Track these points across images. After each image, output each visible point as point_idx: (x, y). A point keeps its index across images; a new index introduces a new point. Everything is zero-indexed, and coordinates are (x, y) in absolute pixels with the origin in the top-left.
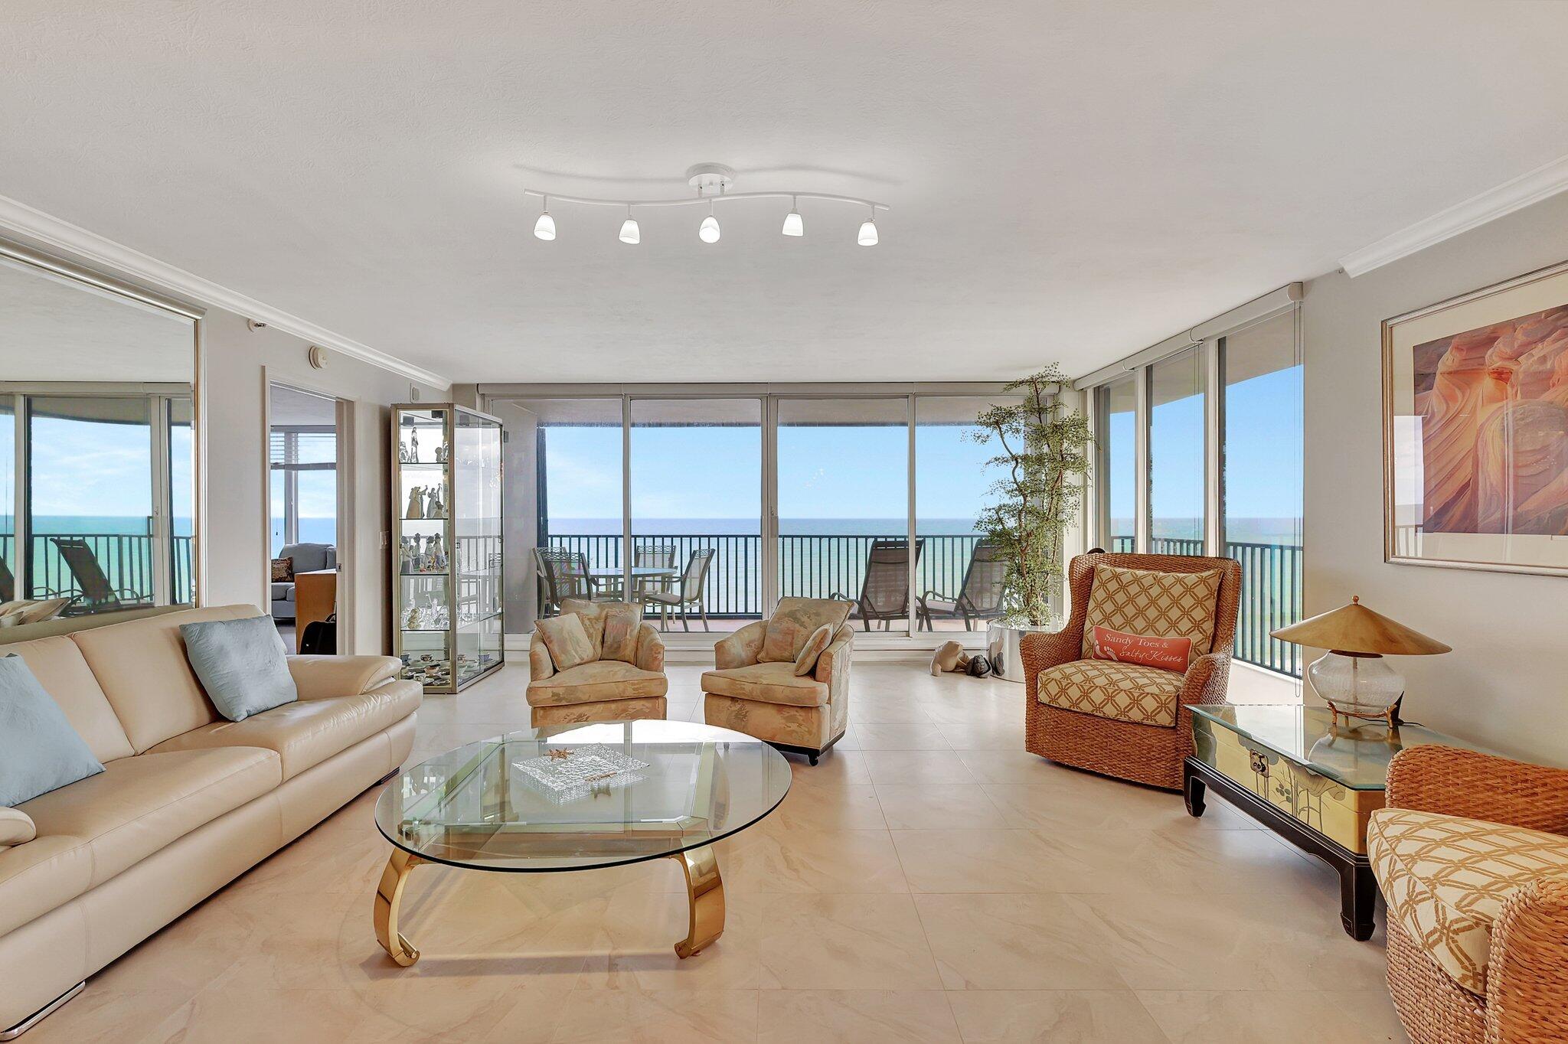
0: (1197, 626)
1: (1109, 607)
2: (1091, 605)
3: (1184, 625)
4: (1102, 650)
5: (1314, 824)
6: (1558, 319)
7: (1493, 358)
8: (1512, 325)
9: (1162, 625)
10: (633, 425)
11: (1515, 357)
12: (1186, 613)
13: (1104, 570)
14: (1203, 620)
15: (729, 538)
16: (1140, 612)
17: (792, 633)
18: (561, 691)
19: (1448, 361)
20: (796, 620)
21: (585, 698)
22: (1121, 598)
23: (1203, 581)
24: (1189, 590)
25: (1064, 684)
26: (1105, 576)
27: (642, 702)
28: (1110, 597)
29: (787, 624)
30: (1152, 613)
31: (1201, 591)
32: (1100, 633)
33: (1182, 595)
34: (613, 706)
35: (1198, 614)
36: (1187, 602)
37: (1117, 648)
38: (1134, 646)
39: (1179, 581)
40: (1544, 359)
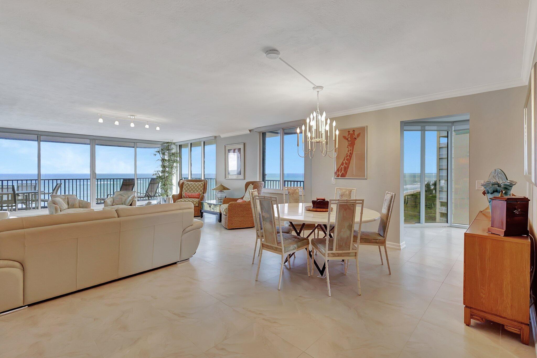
0: (201, 191)
1: (187, 189)
2: (183, 189)
3: (199, 191)
4: (186, 196)
5: (216, 211)
9: (196, 191)
10: (42, 141)
12: (199, 189)
13: (185, 182)
14: (202, 190)
16: (192, 189)
17: (122, 198)
20: (122, 196)
22: (188, 187)
23: (202, 183)
24: (200, 185)
26: (186, 184)
28: (187, 187)
30: (194, 189)
31: (202, 185)
32: (185, 194)
33: (199, 186)
35: (201, 189)
36: (200, 187)
37: (188, 196)
38: (191, 195)
39: (198, 184)
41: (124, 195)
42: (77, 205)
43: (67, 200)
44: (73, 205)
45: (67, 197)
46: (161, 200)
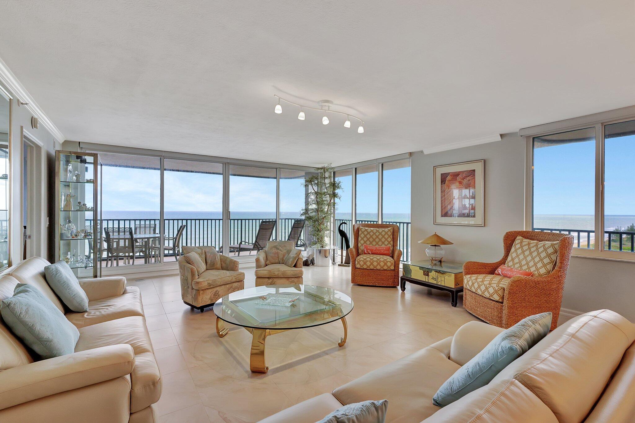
0: (389, 243)
1: (365, 239)
2: (360, 239)
3: (386, 243)
4: (367, 251)
5: (443, 284)
6: (472, 172)
7: (459, 178)
8: (463, 172)
9: (380, 243)
10: (165, 170)
11: (463, 179)
12: (386, 239)
13: (362, 228)
14: (391, 241)
15: (179, 220)
16: (374, 240)
17: (278, 253)
18: (210, 282)
19: (449, 178)
20: (278, 249)
21: (219, 284)
22: (368, 236)
23: (389, 230)
24: (386, 233)
25: (365, 261)
26: (363, 230)
27: (237, 283)
28: (365, 236)
29: (274, 250)
30: (377, 240)
31: (389, 233)
32: (366, 247)
33: (385, 235)
34: (228, 286)
35: (389, 240)
36: (386, 236)
37: (371, 250)
38: (376, 249)
39: (383, 231)
40: (469, 180)
41: (280, 248)
42: (219, 265)
43: (204, 256)
44: (212, 264)
45: (204, 251)
46: (313, 253)
